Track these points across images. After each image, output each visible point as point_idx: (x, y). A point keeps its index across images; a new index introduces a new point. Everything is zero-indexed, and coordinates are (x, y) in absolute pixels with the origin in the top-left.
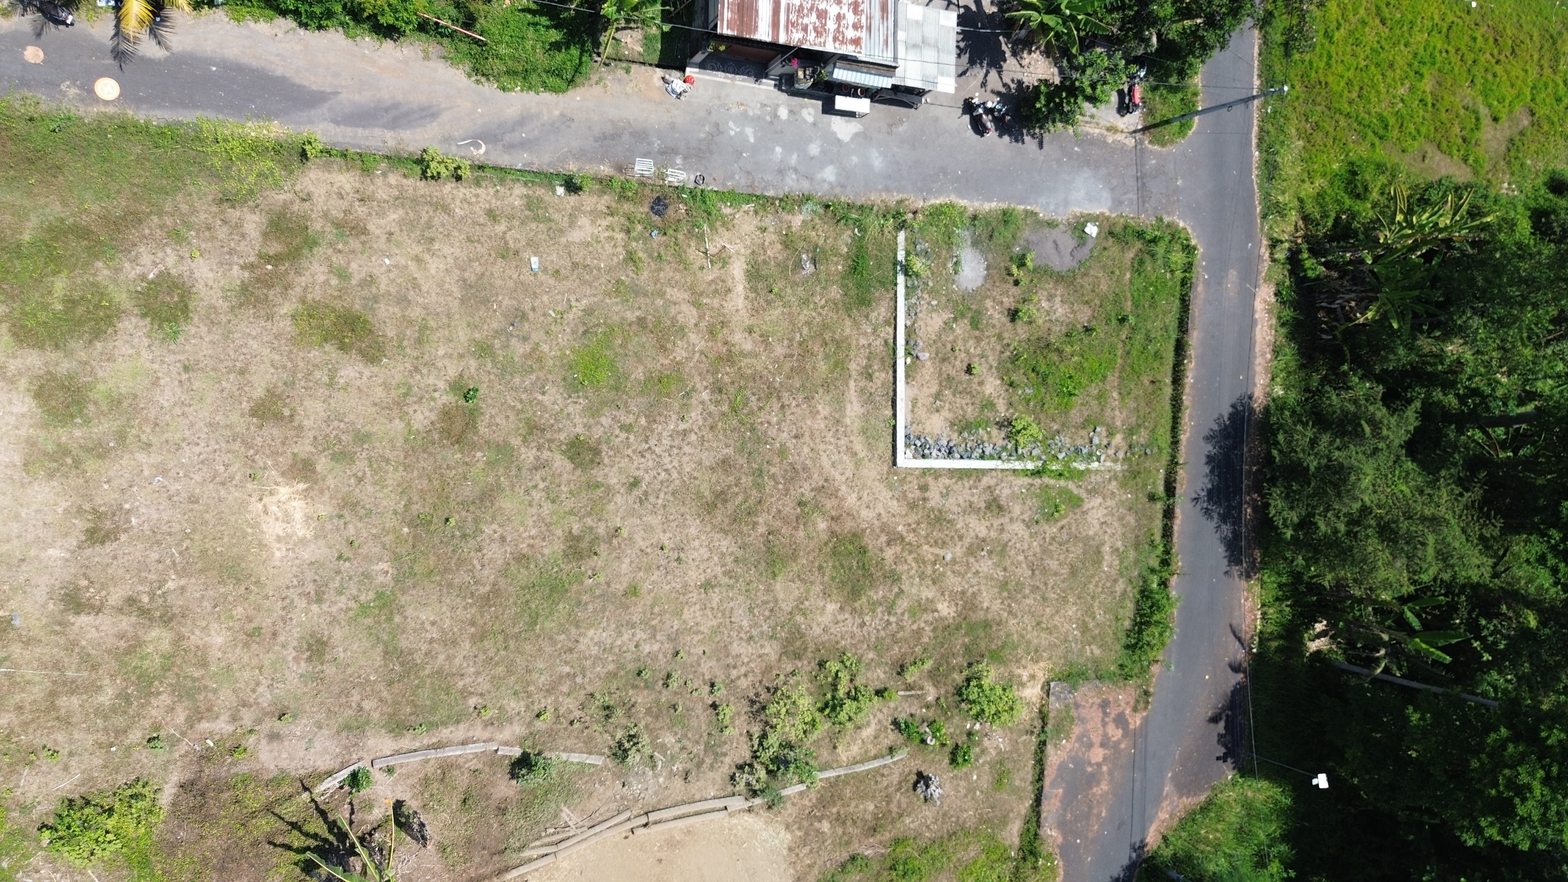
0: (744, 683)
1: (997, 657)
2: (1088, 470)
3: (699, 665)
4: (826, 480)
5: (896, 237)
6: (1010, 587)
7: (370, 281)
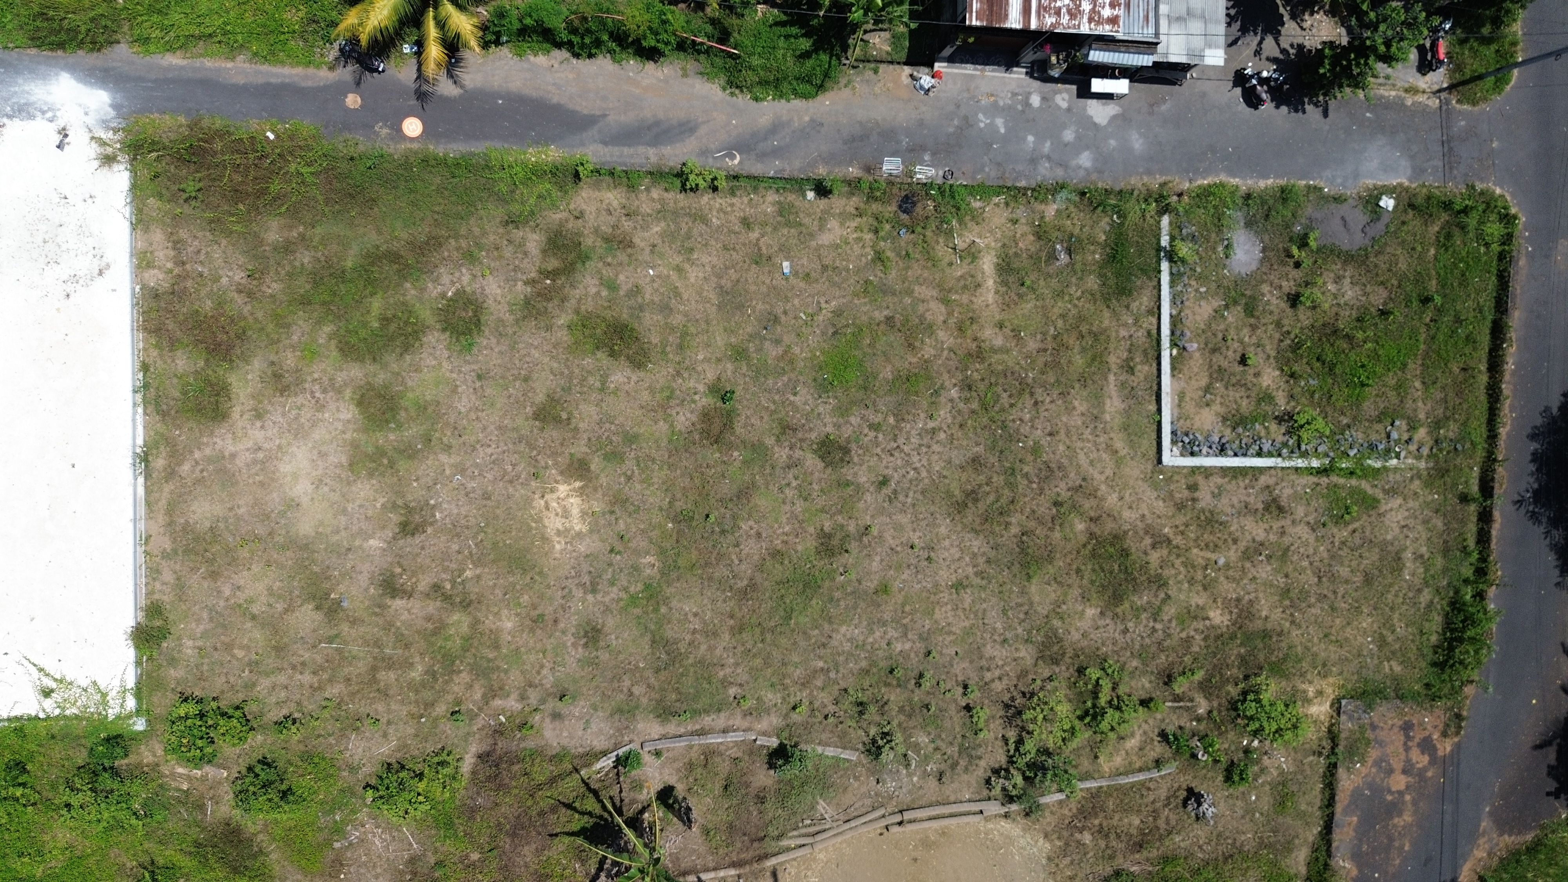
0: (998, 686)
1: (1278, 669)
2: (1384, 468)
3: (952, 666)
4: (1084, 479)
5: (1159, 222)
6: (1292, 595)
7: (636, 291)
